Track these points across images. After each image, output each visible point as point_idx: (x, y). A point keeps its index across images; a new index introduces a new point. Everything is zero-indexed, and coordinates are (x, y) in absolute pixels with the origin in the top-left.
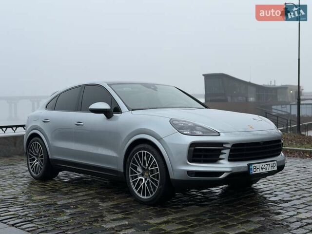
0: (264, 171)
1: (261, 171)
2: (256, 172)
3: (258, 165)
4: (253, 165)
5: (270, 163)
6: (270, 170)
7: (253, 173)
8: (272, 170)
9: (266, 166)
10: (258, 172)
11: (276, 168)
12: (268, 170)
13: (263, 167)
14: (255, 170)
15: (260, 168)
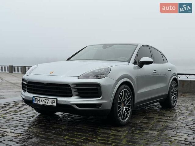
0: (43, 103)
1: (41, 103)
2: (37, 103)
3: (39, 98)
4: (35, 98)
5: (49, 99)
6: (48, 104)
7: (35, 103)
8: (51, 104)
9: (45, 101)
10: (38, 103)
11: (55, 104)
12: (46, 104)
13: (42, 100)
14: (36, 101)
15: (40, 101)
